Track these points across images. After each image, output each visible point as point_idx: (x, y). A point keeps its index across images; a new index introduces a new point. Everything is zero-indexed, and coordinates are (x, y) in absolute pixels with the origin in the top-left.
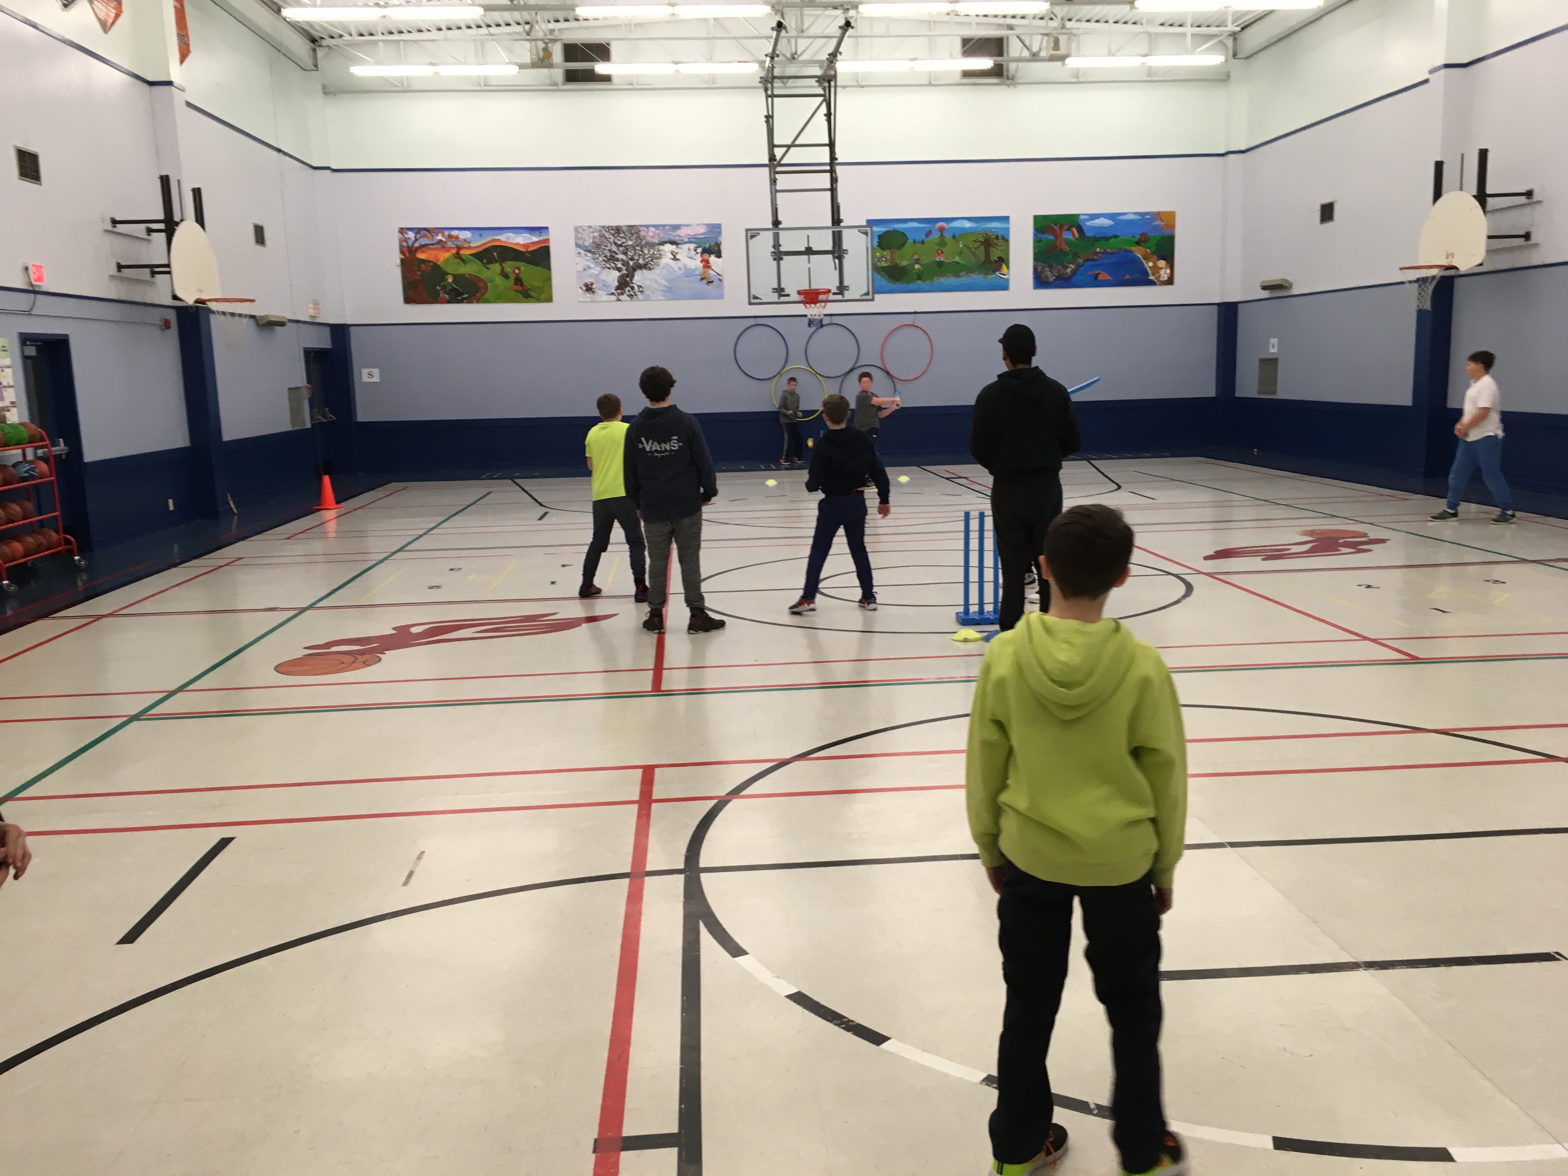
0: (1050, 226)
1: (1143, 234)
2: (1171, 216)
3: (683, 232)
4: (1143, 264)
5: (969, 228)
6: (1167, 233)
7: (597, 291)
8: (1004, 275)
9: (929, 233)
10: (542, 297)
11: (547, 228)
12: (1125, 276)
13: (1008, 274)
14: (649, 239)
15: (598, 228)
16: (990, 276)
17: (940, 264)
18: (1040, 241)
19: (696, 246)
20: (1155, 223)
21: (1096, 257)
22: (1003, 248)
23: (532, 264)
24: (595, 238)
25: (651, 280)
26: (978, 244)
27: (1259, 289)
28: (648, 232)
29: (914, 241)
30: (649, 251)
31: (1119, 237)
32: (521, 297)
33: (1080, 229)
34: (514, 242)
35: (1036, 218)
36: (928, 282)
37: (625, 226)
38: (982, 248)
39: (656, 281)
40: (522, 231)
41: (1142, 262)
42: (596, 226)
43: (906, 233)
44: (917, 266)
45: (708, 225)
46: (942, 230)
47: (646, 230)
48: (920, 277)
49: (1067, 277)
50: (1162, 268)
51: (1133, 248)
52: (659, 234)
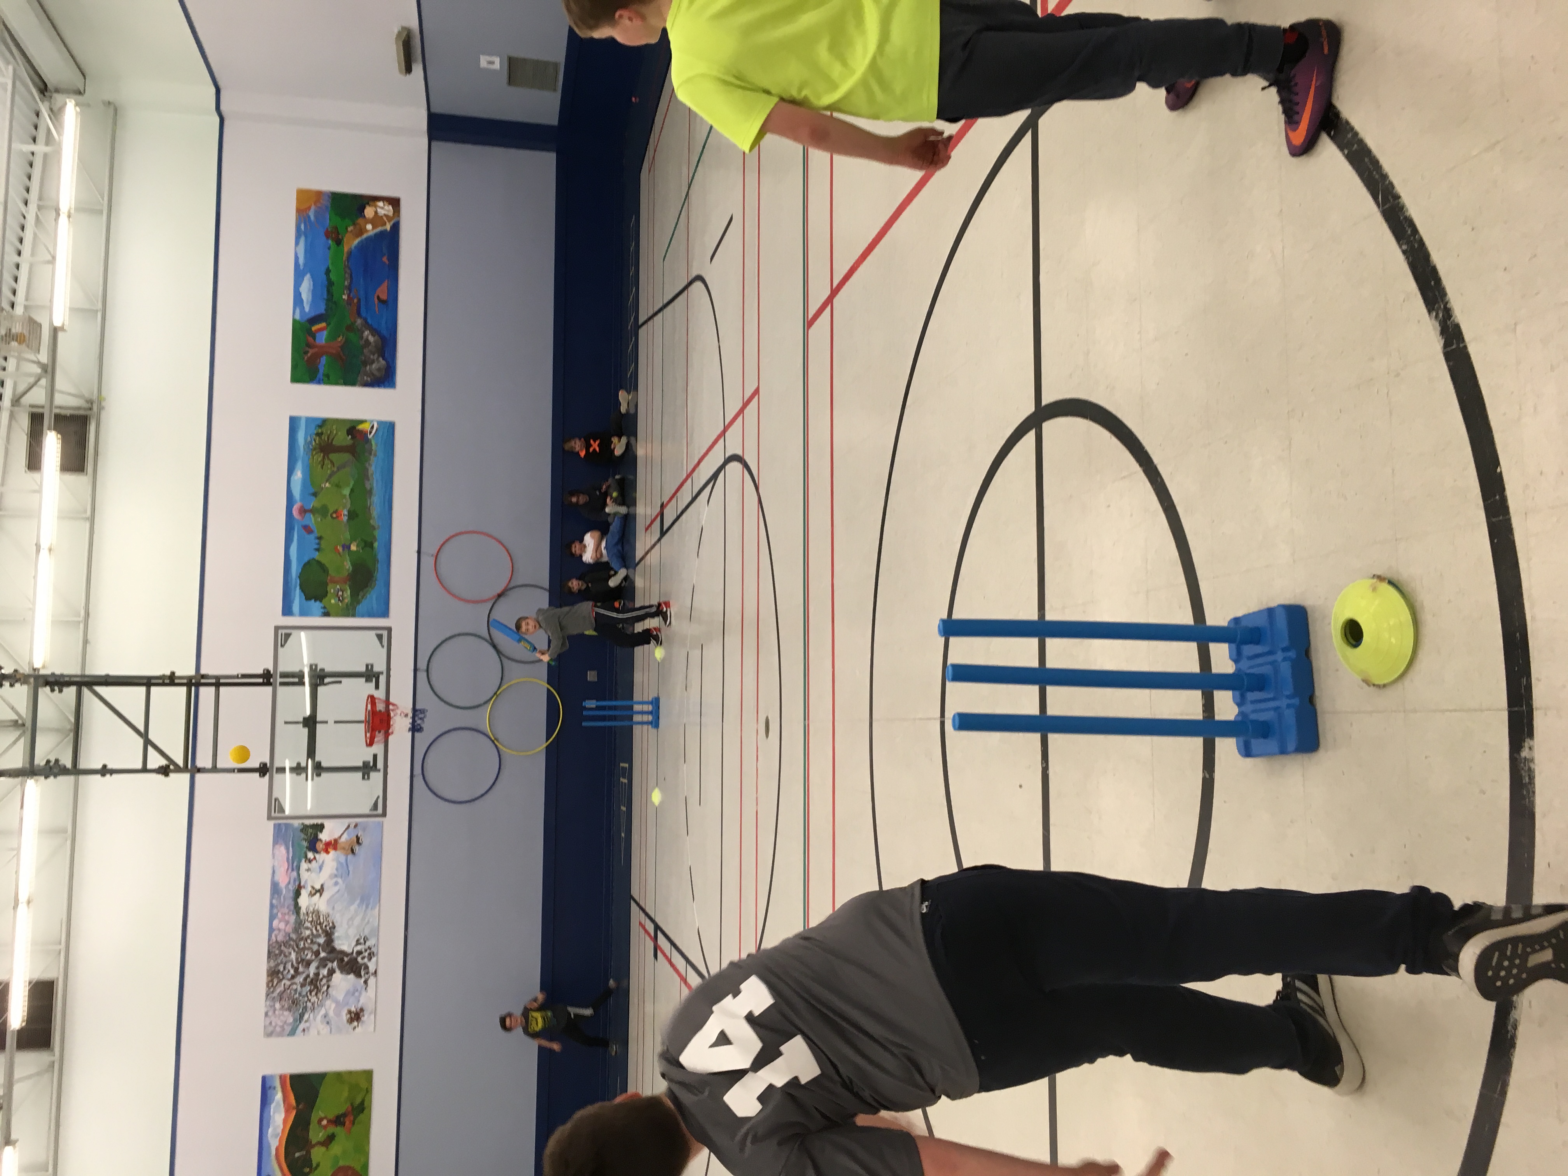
0: (307, 361)
1: (327, 235)
2: (303, 195)
3: (283, 880)
4: (369, 239)
5: (303, 473)
6: (325, 202)
7: (359, 1006)
8: (373, 427)
9: (307, 529)
10: (364, 1085)
11: (264, 1079)
12: (384, 263)
13: (372, 421)
14: (289, 929)
15: (268, 1003)
16: (374, 447)
17: (352, 515)
18: (328, 376)
19: (303, 860)
20: (312, 218)
21: (355, 301)
22: (334, 427)
23: (314, 1102)
24: (283, 1007)
25: (349, 927)
26: (326, 461)
27: (409, 77)
28: (279, 930)
29: (318, 550)
30: (307, 928)
31: (328, 268)
32: (362, 1116)
33: (314, 320)
34: (282, 1127)
35: (295, 379)
36: (376, 533)
37: (268, 962)
38: (333, 456)
39: (352, 919)
40: (265, 1115)
41: (367, 239)
42: (266, 1006)
43: (306, 559)
44: (353, 548)
45: (275, 842)
46: (303, 511)
47: (276, 932)
48: (368, 545)
49: (380, 343)
50: (376, 212)
51: (346, 249)
52: (284, 914)
